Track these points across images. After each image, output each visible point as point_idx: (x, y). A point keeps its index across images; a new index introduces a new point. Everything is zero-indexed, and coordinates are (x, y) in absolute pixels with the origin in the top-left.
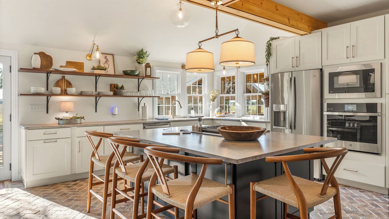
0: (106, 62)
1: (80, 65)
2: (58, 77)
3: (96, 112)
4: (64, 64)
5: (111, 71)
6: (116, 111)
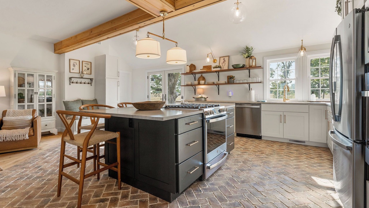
0: (224, 62)
1: (209, 67)
2: (199, 75)
3: (219, 94)
4: (202, 68)
5: (226, 68)
6: (230, 94)
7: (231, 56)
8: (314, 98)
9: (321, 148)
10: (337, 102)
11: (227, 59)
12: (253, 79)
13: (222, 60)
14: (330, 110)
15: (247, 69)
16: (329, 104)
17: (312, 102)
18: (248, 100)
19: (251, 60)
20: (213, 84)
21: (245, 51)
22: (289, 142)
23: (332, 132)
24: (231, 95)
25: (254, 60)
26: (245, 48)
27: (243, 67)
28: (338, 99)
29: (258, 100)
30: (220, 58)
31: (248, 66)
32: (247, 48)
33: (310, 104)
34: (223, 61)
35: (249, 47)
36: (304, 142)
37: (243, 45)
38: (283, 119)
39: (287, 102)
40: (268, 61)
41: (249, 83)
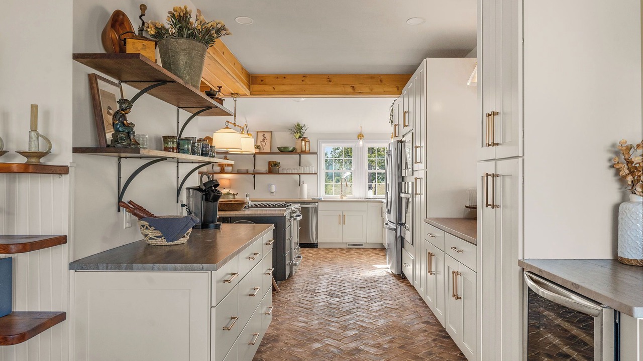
0: (264, 140)
3: (254, 188)
5: (267, 149)
6: (273, 188)
7: (275, 133)
8: (371, 194)
9: (377, 248)
10: (389, 200)
11: (268, 135)
12: (305, 168)
13: (261, 138)
14: (385, 206)
15: (299, 153)
16: (384, 201)
17: (369, 199)
18: (299, 197)
19: (303, 143)
20: (247, 173)
21: (296, 128)
22: (348, 247)
23: (387, 224)
24: (273, 190)
25: (307, 144)
26: (296, 124)
27: (293, 151)
28: (390, 196)
29: (313, 198)
30: (258, 132)
31: (299, 151)
32: (298, 125)
33: (367, 201)
34: (263, 138)
35: (302, 125)
36: (362, 245)
37: (293, 121)
38: (342, 220)
39: (345, 199)
40: (323, 145)
41: (299, 174)
